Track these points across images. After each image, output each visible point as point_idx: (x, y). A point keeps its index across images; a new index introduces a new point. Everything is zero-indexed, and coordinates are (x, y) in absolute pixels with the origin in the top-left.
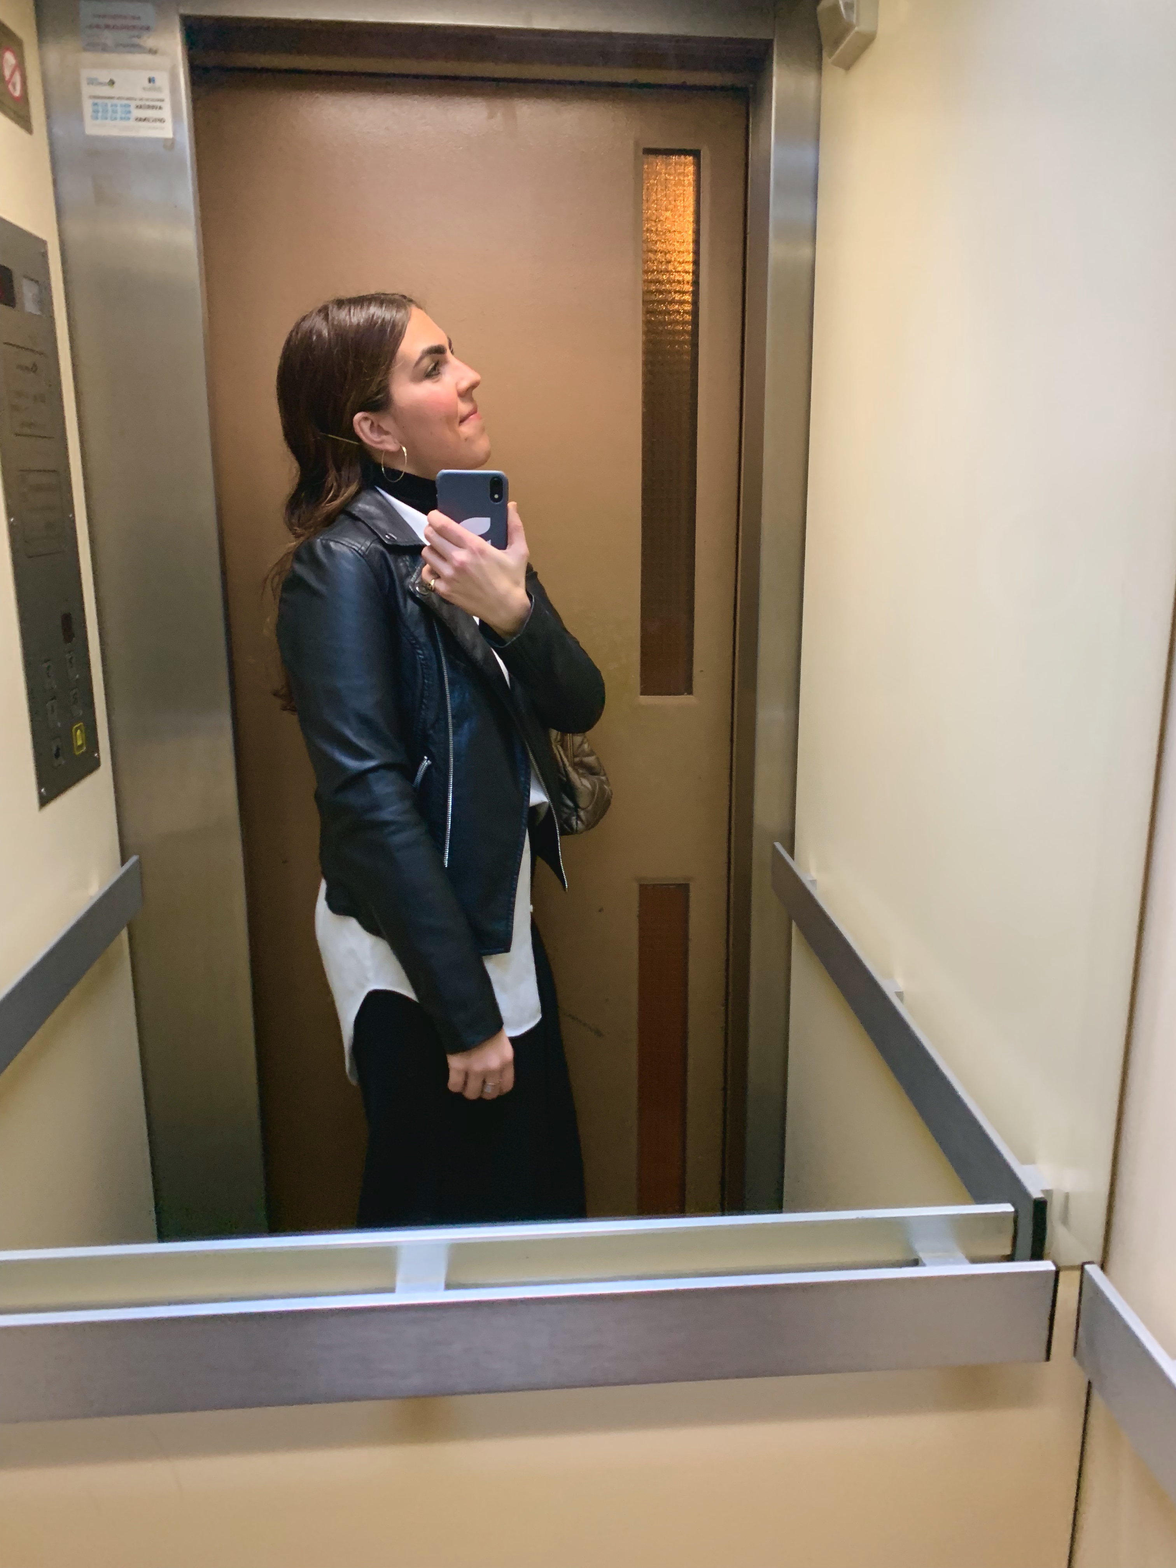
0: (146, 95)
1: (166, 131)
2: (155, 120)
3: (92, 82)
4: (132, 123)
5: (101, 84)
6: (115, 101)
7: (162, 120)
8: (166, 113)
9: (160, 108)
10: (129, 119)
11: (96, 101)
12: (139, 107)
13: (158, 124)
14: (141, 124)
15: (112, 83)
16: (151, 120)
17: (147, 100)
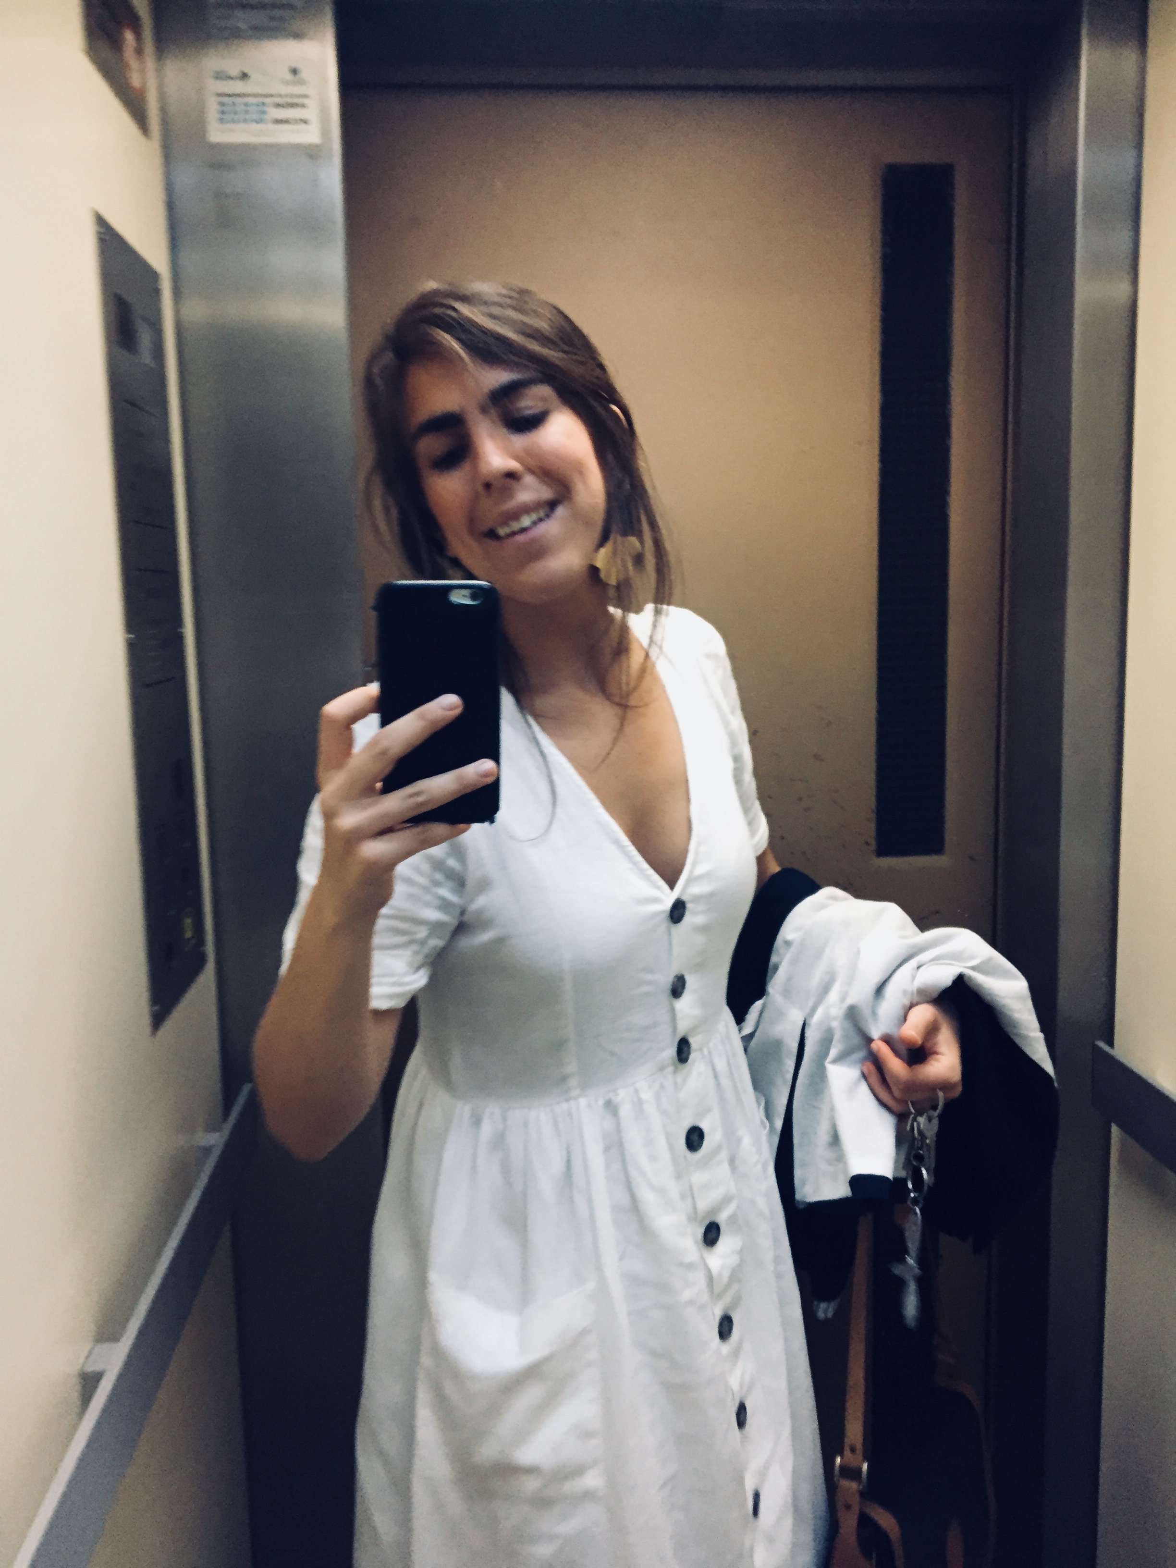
0: (284, 90)
1: (310, 136)
2: (296, 121)
3: (220, 76)
4: (268, 126)
5: (231, 78)
6: (250, 100)
7: (305, 122)
8: (311, 113)
9: (303, 106)
10: (265, 121)
11: (226, 100)
12: (278, 105)
13: (302, 126)
14: (280, 126)
15: (244, 76)
16: (293, 121)
17: (287, 96)
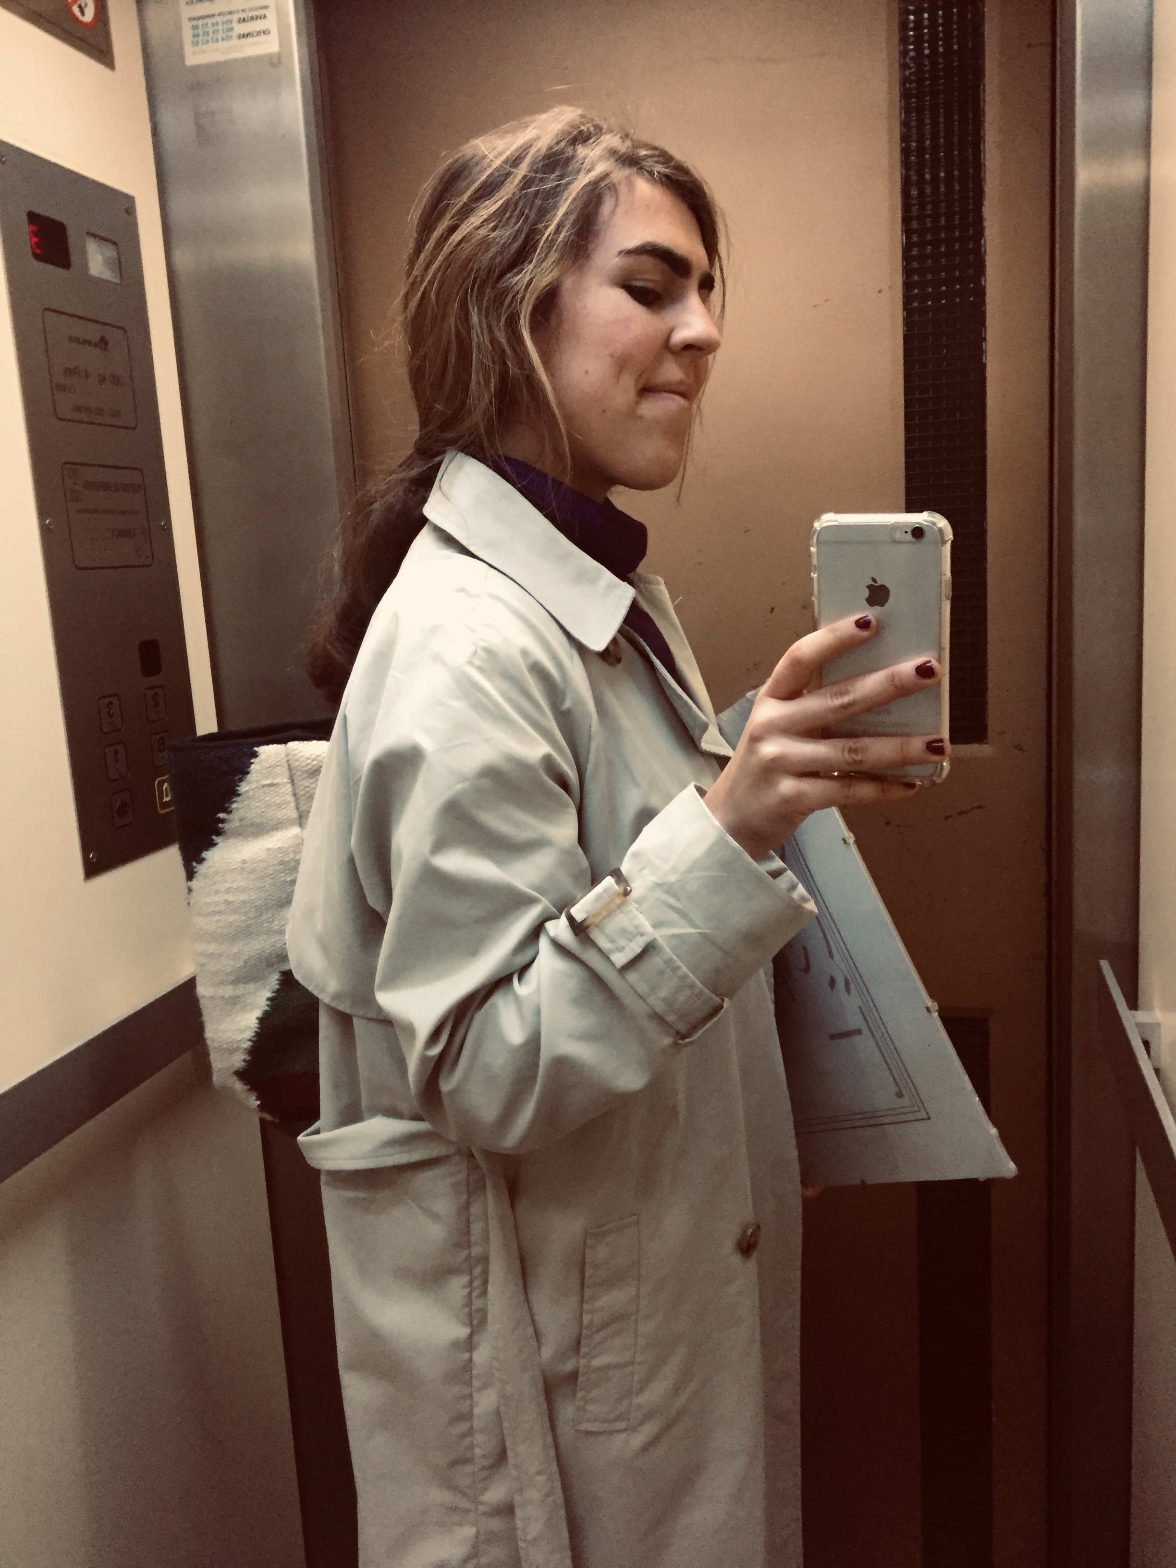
0: (246, 4)
1: (270, 45)
2: (259, 33)
4: (235, 42)
6: (216, 19)
7: (265, 33)
8: (271, 23)
9: (264, 17)
10: (231, 37)
11: (198, 23)
12: (243, 20)
13: (263, 37)
14: (244, 41)
16: (255, 34)
17: (251, 10)
